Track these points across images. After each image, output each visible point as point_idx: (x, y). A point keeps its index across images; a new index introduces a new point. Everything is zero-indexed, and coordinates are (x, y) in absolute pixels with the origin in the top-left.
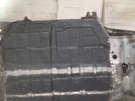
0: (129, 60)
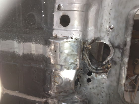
0: (113, 34)
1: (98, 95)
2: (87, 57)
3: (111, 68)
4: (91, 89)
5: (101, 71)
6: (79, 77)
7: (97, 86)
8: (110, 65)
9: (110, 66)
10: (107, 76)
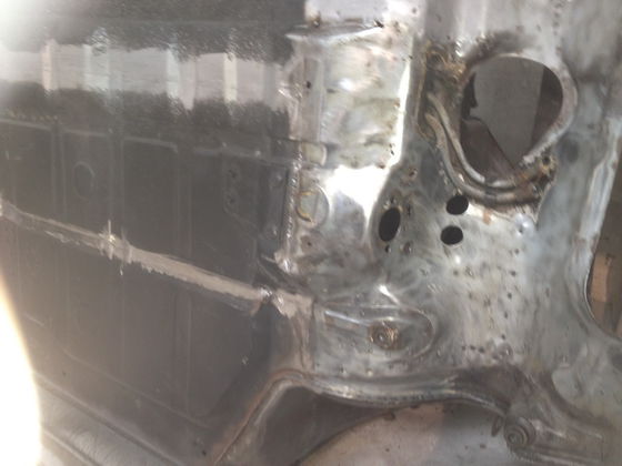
0: (580, 15)
1: (487, 303)
2: (446, 120)
3: (555, 179)
4: (456, 273)
5: (509, 196)
6: (400, 208)
7: (484, 265)
8: (551, 166)
9: (551, 172)
10: (535, 218)
